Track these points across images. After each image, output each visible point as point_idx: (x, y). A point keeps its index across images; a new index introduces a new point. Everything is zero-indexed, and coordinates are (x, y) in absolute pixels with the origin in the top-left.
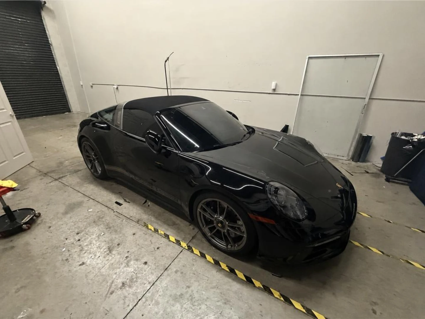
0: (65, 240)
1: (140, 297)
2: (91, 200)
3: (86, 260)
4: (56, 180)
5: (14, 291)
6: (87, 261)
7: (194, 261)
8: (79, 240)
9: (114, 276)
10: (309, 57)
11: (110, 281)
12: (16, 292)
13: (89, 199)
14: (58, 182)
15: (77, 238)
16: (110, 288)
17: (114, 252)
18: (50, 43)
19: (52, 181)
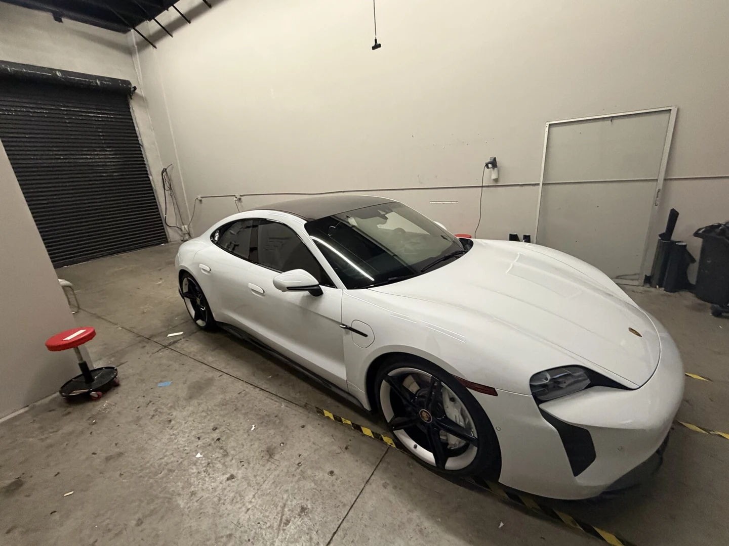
0: (198, 440)
1: (334, 528)
2: (225, 376)
3: (236, 471)
4: (165, 347)
5: (134, 523)
6: (237, 473)
7: (411, 466)
8: (219, 439)
9: (285, 496)
10: (550, 125)
11: (281, 504)
12: (138, 525)
13: (221, 374)
14: (169, 350)
15: (215, 435)
16: (283, 515)
17: (277, 457)
18: (140, 142)
19: (160, 350)
